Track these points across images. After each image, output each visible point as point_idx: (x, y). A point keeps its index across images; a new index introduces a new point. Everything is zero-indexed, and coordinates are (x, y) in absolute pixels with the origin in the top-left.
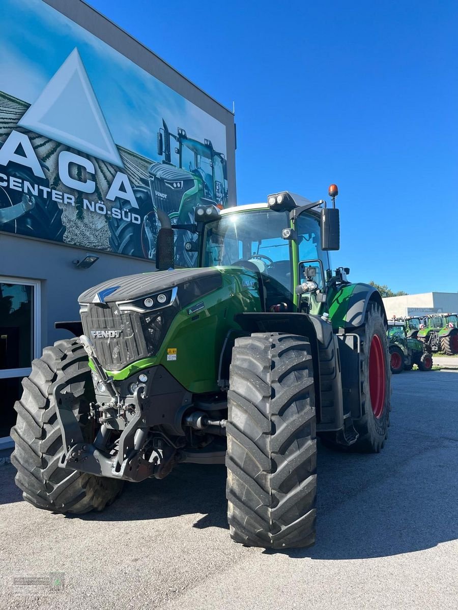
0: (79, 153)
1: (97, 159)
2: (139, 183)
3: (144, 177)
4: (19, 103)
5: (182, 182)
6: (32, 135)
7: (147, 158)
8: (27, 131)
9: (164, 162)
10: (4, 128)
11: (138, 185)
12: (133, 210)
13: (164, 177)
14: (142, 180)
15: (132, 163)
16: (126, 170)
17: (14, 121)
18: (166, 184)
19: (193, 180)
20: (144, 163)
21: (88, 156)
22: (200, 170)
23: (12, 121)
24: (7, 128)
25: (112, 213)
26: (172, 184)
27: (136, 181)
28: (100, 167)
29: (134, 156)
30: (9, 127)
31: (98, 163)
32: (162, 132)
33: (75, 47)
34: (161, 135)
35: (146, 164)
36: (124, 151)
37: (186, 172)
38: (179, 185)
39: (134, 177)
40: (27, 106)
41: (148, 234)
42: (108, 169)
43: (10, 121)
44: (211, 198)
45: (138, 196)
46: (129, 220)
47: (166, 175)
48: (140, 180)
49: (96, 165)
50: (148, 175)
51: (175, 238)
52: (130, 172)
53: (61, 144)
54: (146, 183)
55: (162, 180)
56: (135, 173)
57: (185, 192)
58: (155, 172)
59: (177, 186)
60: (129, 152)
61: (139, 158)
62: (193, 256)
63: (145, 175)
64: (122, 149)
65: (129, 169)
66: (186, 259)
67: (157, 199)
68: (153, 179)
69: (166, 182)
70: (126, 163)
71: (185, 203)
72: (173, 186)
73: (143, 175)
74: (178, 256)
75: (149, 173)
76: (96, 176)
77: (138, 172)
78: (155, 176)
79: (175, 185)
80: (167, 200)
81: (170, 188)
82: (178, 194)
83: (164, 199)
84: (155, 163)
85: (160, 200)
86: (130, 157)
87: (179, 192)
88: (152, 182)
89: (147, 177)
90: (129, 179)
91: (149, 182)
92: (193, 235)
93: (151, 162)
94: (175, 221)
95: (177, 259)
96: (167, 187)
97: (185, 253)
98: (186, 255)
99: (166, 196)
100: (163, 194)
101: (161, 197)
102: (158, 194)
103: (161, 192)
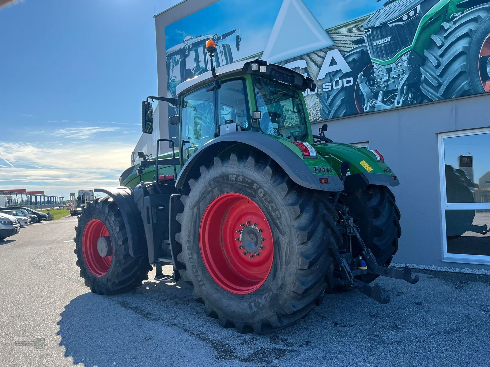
0: (294, 59)
1: (308, 55)
2: (351, 48)
3: (358, 38)
4: (257, 56)
5: (419, 7)
7: (360, 17)
9: (386, 4)
11: (351, 49)
12: (347, 75)
13: (387, 19)
14: (355, 42)
16: (336, 44)
18: (390, 25)
20: (357, 24)
21: (301, 57)
25: (322, 89)
26: (401, 20)
27: (348, 47)
28: (311, 59)
29: (345, 26)
31: (309, 56)
35: (360, 23)
36: (333, 30)
38: (412, 13)
39: (345, 45)
40: (262, 53)
41: (364, 89)
42: (318, 55)
45: (350, 59)
46: (340, 86)
47: (389, 17)
48: (353, 44)
49: (308, 59)
50: (363, 33)
51: (406, 77)
52: (341, 43)
53: (282, 62)
54: (361, 41)
55: (384, 25)
56: (346, 41)
57: (423, 15)
58: (372, 24)
59: (409, 17)
60: (340, 26)
61: (352, 24)
62: (440, 85)
63: (359, 35)
64: (331, 29)
65: (340, 42)
66: (426, 93)
67: (376, 49)
68: (370, 32)
69: (389, 24)
70: (336, 39)
71: (423, 29)
72: (403, 21)
73: (357, 36)
74: (410, 95)
75: (365, 29)
76: (308, 68)
77: (351, 37)
78: (373, 28)
79: (405, 18)
80: (392, 42)
81: (397, 26)
82: (412, 24)
83: (387, 44)
84: (373, 14)
85: (381, 47)
86: (340, 30)
87: (412, 21)
88: (369, 36)
89: (362, 35)
90: (340, 51)
91: (365, 38)
92: (440, 59)
93: (367, 17)
94: (405, 58)
95: (409, 99)
96: (391, 28)
97: (423, 87)
98: (425, 89)
99: (389, 39)
100: (384, 39)
101: (382, 44)
102: (378, 42)
103: (382, 38)
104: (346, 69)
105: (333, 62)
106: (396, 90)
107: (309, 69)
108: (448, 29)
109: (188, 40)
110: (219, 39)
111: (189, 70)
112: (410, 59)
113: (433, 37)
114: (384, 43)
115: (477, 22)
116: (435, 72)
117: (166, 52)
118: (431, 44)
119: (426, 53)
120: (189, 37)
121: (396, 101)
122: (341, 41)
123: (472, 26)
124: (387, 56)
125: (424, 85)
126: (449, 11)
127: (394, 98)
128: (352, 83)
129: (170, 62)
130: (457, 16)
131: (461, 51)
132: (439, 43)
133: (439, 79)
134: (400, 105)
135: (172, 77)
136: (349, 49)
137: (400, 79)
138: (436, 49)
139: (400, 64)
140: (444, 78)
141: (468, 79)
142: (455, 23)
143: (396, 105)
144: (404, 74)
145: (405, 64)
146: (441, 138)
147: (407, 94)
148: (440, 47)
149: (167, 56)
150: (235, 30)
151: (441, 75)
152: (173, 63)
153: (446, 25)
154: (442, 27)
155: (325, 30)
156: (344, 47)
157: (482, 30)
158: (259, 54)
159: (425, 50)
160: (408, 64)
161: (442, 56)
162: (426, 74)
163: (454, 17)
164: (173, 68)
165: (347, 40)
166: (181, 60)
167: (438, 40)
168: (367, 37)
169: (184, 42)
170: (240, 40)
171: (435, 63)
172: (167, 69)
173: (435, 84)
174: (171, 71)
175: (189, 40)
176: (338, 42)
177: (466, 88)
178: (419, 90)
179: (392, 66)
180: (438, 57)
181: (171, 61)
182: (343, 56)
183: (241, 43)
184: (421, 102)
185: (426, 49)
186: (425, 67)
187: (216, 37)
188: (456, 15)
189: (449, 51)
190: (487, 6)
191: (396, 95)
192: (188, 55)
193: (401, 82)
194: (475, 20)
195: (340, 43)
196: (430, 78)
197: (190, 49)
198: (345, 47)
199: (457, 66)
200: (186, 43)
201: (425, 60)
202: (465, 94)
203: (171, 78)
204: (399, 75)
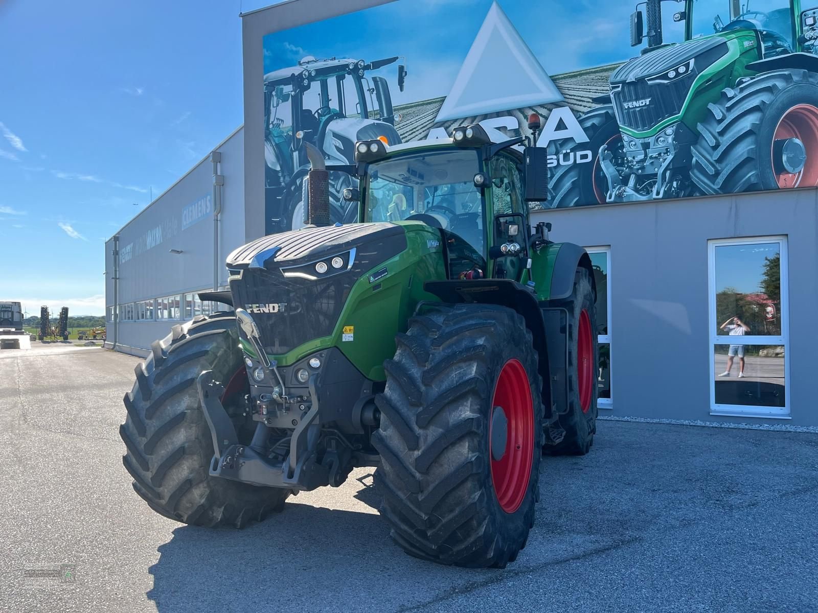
0: (498, 114)
1: (521, 110)
2: (589, 107)
3: (601, 95)
4: (435, 102)
5: (692, 62)
6: (446, 125)
7: (605, 65)
8: (442, 123)
9: (645, 52)
10: (423, 131)
11: (590, 109)
12: (582, 146)
13: (645, 73)
14: (596, 100)
15: (578, 87)
16: (567, 100)
17: (432, 121)
18: (649, 82)
19: (725, 42)
20: (600, 74)
21: (509, 113)
22: (746, 18)
23: (430, 122)
24: (425, 130)
26: (665, 77)
27: (585, 106)
28: (525, 116)
29: (581, 75)
30: (428, 129)
31: (523, 113)
32: (643, 9)
33: (493, 2)
34: (639, 15)
35: (605, 74)
36: (562, 78)
37: (701, 40)
38: (682, 69)
39: (580, 103)
40: (443, 100)
41: (607, 169)
43: (428, 123)
44: (785, 51)
45: (588, 124)
46: (571, 161)
47: (648, 70)
48: (592, 103)
49: (521, 116)
50: (608, 88)
51: (670, 157)
52: (575, 99)
53: (477, 116)
54: (605, 100)
55: (640, 81)
56: (582, 97)
57: (699, 74)
58: (623, 77)
59: (678, 74)
60: (573, 74)
61: (592, 72)
62: (717, 173)
63: (603, 90)
64: (560, 76)
65: (573, 97)
66: (698, 182)
67: (628, 113)
68: (619, 89)
69: (649, 80)
70: (566, 91)
71: (698, 93)
72: (668, 78)
73: (600, 91)
74: (675, 184)
75: (612, 83)
76: (520, 130)
77: (590, 92)
78: (624, 83)
79: (672, 74)
80: (651, 106)
81: (659, 84)
82: (682, 84)
83: (644, 108)
84: (624, 63)
85: (634, 112)
86: (574, 80)
87: (682, 80)
88: (617, 94)
89: (607, 92)
90: (572, 110)
91: (612, 96)
92: (720, 138)
93: (615, 66)
94: (669, 131)
95: (673, 189)
96: (652, 86)
97: (694, 174)
98: (696, 177)
99: (648, 101)
100: (641, 102)
101: (636, 107)
102: (630, 105)
103: (637, 100)
104: (581, 137)
105: (561, 126)
106: (656, 175)
107: (521, 132)
108: (733, 98)
109: (308, 63)
110: (367, 68)
111: (310, 111)
112: (676, 133)
113: (711, 106)
114: (639, 107)
115: (772, 93)
116: (711, 156)
117: (265, 77)
118: (707, 117)
119: (700, 127)
120: (311, 58)
121: (655, 190)
122: (575, 96)
123: (765, 98)
124: (644, 126)
125: (696, 171)
126: (735, 73)
127: (651, 185)
128: (589, 159)
129: (271, 95)
130: (746, 82)
131: (748, 129)
132: (718, 115)
133: (717, 166)
134: (661, 196)
135: (276, 120)
136: (586, 110)
137: (661, 160)
138: (715, 124)
139: (662, 139)
140: (723, 165)
141: (756, 169)
142: (742, 90)
143: (654, 196)
144: (666, 153)
145: (670, 140)
146: (712, 246)
147: (671, 182)
148: (720, 121)
149: (265, 85)
150: (397, 58)
151: (720, 160)
152: (278, 98)
153: (730, 92)
154: (724, 94)
155: (550, 77)
156: (578, 105)
157: (778, 104)
158: (439, 99)
159: (698, 123)
160: (674, 139)
161: (722, 133)
162: (698, 157)
163: (741, 82)
164: (278, 105)
165: (584, 96)
166: (293, 93)
167: (717, 111)
168: (614, 96)
169: (300, 64)
170: (406, 74)
171: (712, 142)
172: (265, 105)
173: (711, 171)
174: (273, 110)
175: (310, 62)
176: (570, 97)
177: (753, 180)
178: (688, 178)
179: (651, 140)
180: (716, 135)
181: (274, 93)
182: (577, 119)
183: (406, 79)
184: (690, 195)
185: (701, 122)
186: (698, 147)
187: (362, 64)
188: (744, 80)
189: (732, 128)
190: (786, 73)
191: (655, 183)
192: (308, 87)
193: (663, 164)
194: (769, 90)
195: (573, 99)
196: (703, 162)
197: (311, 79)
198: (581, 105)
199: (742, 150)
200: (305, 67)
201: (698, 138)
202: (751, 188)
203: (272, 122)
204: (659, 154)
